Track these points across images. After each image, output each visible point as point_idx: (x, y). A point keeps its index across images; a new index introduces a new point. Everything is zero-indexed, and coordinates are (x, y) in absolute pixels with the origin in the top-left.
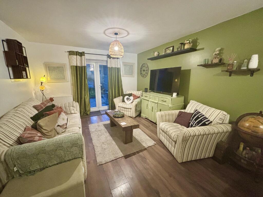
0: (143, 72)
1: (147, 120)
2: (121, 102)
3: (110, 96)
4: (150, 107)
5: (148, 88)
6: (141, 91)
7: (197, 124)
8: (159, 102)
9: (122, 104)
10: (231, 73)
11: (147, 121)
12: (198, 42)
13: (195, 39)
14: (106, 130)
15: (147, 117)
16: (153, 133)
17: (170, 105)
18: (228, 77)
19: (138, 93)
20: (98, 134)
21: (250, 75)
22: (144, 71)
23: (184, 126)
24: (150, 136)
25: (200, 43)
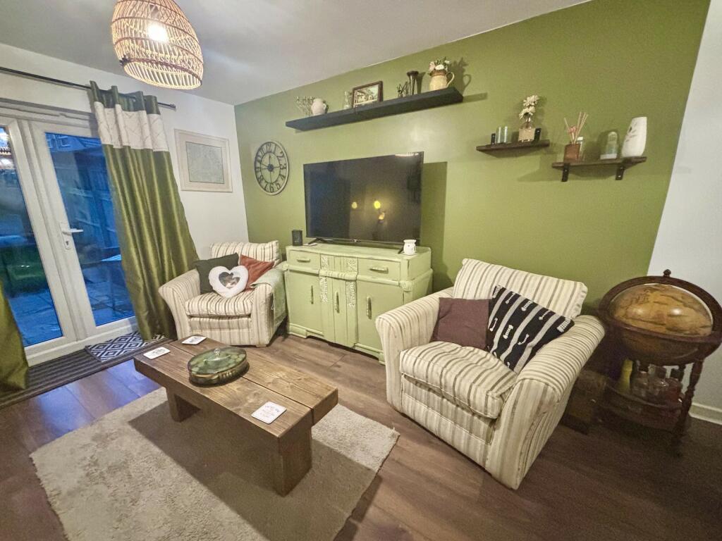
0: (266, 173)
1: (319, 343)
2: (194, 296)
3: (136, 275)
4: (326, 298)
5: (304, 229)
6: (274, 243)
7: (527, 336)
8: (359, 277)
9: (201, 304)
10: (565, 171)
11: (319, 347)
12: (465, 73)
13: (455, 62)
14: (156, 450)
15: (316, 331)
16: (365, 391)
17: (407, 284)
18: (559, 182)
19: (265, 251)
20: (113, 495)
21: (614, 177)
22: (271, 168)
23: (475, 347)
24: (361, 405)
25: (473, 78)
